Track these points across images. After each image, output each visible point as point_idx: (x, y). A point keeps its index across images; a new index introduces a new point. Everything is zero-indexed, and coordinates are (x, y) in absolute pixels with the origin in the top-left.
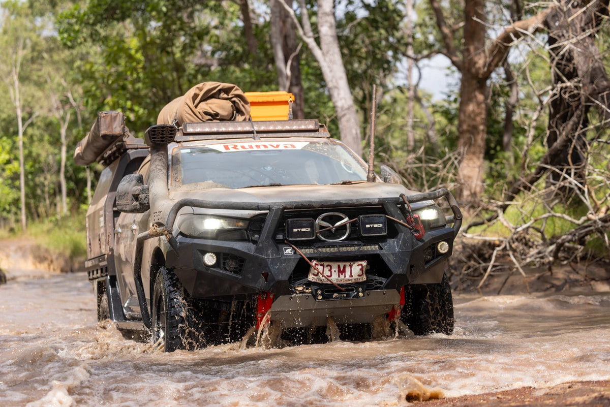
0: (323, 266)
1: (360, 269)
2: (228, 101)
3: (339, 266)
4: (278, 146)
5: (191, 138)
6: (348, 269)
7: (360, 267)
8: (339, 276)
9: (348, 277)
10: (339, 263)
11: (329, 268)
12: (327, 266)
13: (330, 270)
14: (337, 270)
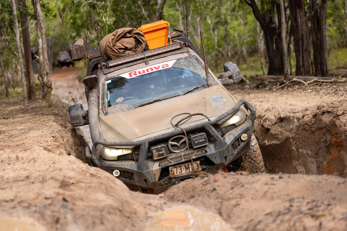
0: (176, 168)
1: (197, 166)
2: (131, 38)
3: (185, 166)
4: (159, 67)
5: (112, 70)
6: (190, 166)
7: (196, 165)
8: (186, 171)
9: (191, 170)
10: (185, 164)
11: (180, 168)
12: (179, 167)
13: (181, 169)
14: (184, 168)
